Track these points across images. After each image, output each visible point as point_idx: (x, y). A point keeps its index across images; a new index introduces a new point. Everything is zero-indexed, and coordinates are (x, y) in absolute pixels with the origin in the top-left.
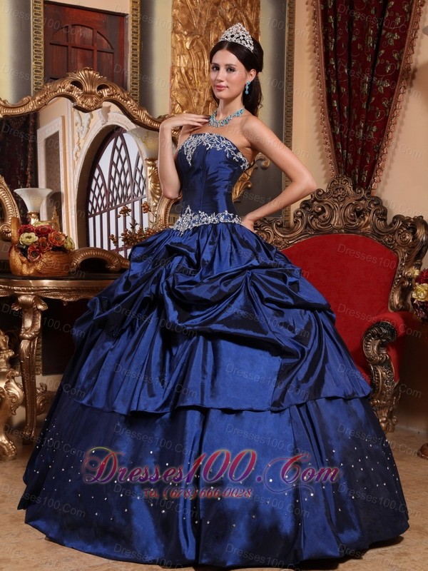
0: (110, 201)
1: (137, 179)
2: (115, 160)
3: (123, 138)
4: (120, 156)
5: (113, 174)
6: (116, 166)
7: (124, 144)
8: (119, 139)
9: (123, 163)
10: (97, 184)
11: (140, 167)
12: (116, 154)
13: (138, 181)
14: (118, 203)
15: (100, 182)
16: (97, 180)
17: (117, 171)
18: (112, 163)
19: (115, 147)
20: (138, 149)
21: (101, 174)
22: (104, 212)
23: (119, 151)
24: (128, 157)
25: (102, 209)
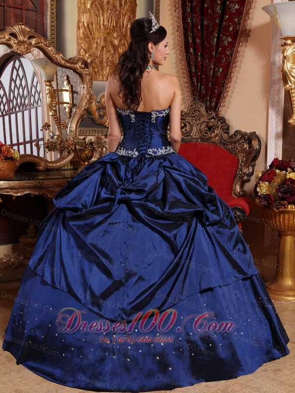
0: (11, 107)
1: (33, 93)
2: (14, 77)
3: (20, 61)
4: (18, 75)
5: (13, 88)
6: (15, 82)
7: (21, 65)
8: (17, 61)
9: (21, 80)
11: (35, 83)
12: (15, 72)
13: (33, 94)
14: (17, 109)
15: (2, 92)
17: (16, 86)
18: (12, 79)
19: (14, 67)
20: (33, 69)
21: (2, 86)
22: (6, 115)
23: (18, 71)
24: (25, 75)
25: (4, 113)
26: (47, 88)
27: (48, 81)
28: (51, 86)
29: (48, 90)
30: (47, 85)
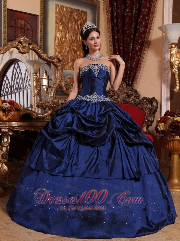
0: (12, 90)
1: (25, 81)
2: (14, 73)
3: (18, 64)
4: (17, 72)
5: (13, 79)
6: (15, 76)
7: (19, 66)
8: (16, 64)
9: (18, 75)
10: (5, 83)
11: (26, 76)
12: (15, 70)
13: (26, 82)
14: (16, 91)
15: (7, 82)
16: (5, 81)
17: (15, 78)
18: (13, 74)
19: (14, 68)
20: (26, 68)
21: (7, 78)
22: (9, 94)
23: (16, 70)
24: (20, 72)
25: (8, 93)
26: (34, 77)
27: (35, 73)
28: (36, 76)
29: (35, 78)
30: (34, 76)
